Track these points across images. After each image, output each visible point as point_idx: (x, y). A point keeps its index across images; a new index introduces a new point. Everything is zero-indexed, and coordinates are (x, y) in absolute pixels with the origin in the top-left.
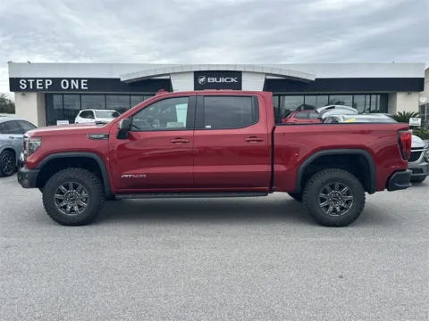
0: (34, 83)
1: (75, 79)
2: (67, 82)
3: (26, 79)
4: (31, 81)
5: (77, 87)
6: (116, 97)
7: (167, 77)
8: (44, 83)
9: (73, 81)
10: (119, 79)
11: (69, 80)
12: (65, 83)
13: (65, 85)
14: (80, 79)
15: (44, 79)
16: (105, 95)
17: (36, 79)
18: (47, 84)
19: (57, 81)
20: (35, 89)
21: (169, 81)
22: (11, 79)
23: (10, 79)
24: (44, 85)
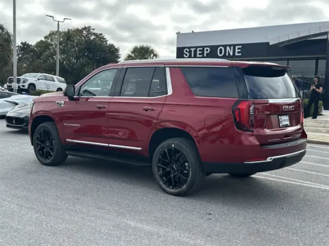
0: (195, 52)
1: (230, 46)
2: (223, 48)
3: (189, 48)
4: (193, 50)
5: (231, 54)
7: (325, 37)
8: (203, 51)
9: (228, 48)
10: (268, 43)
11: (225, 46)
12: (221, 50)
13: (221, 53)
14: (234, 46)
15: (203, 47)
17: (196, 47)
18: (205, 52)
19: (214, 48)
20: (195, 57)
21: (326, 41)
23: (178, 48)
24: (203, 53)
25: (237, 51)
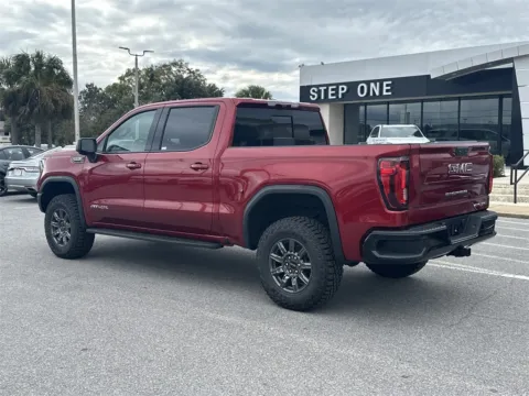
0: (326, 91)
1: (375, 82)
2: (365, 86)
3: (318, 86)
4: (322, 89)
5: (377, 93)
6: (439, 103)
7: (510, 65)
8: (337, 90)
9: (372, 85)
10: (429, 76)
11: (368, 83)
12: (362, 88)
13: (362, 92)
14: (381, 81)
15: (338, 85)
16: (422, 101)
17: (328, 85)
18: (340, 92)
19: (352, 86)
20: (326, 100)
21: (512, 70)
22: (302, 88)
24: (337, 93)
25: (385, 88)
